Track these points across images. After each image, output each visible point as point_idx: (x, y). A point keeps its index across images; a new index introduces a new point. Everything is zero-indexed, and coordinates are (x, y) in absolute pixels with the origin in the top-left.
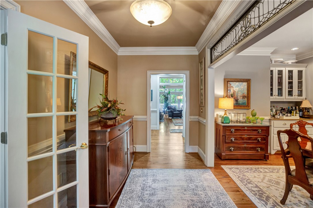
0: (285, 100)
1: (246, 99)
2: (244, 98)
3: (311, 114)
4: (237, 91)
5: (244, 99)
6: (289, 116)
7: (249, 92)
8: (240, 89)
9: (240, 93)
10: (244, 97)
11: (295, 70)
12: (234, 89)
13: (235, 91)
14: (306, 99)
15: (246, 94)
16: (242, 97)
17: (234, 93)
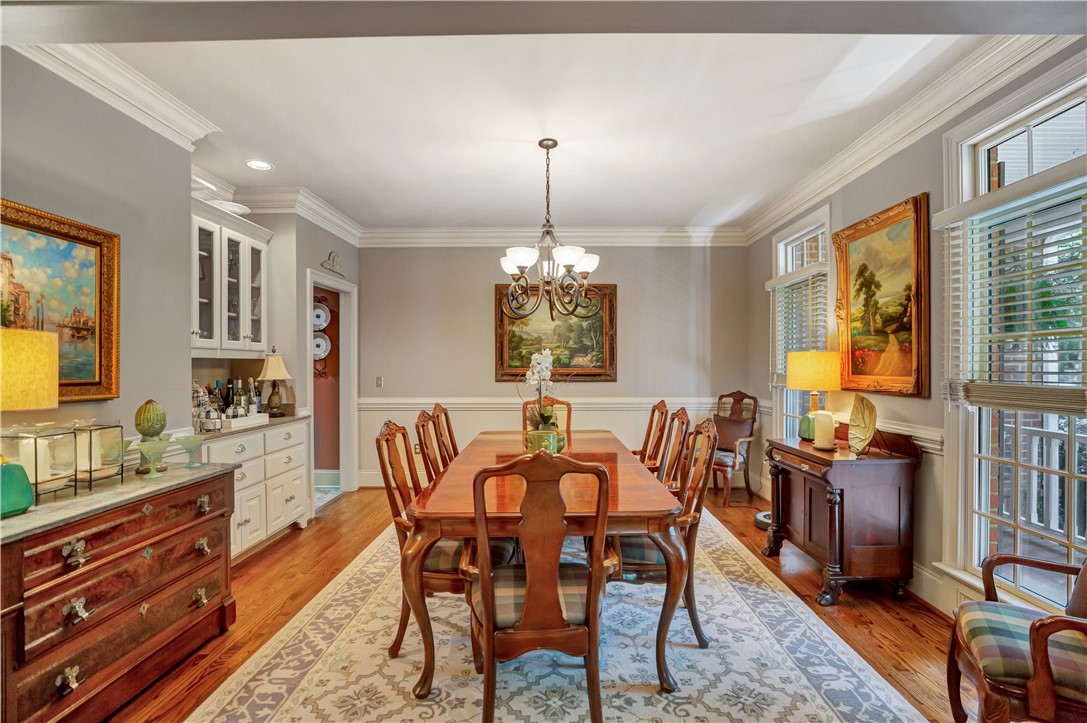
0: (219, 355)
1: (92, 346)
2: (84, 338)
3: (284, 402)
4: (36, 289)
5: (80, 345)
6: (242, 416)
7: (110, 304)
8: (59, 282)
9: (54, 304)
10: (78, 330)
11: (246, 243)
12: (16, 272)
13: (28, 285)
14: (274, 351)
15: (91, 312)
16: (67, 332)
17: (16, 301)
